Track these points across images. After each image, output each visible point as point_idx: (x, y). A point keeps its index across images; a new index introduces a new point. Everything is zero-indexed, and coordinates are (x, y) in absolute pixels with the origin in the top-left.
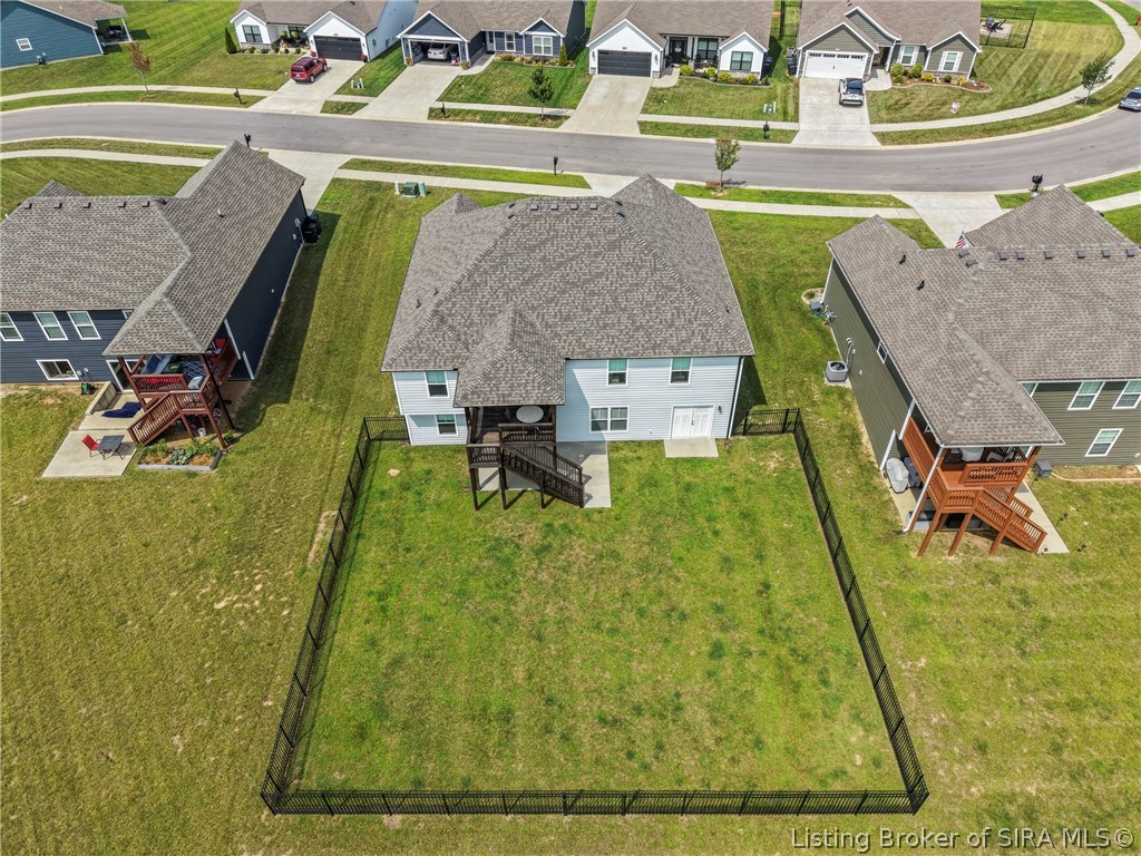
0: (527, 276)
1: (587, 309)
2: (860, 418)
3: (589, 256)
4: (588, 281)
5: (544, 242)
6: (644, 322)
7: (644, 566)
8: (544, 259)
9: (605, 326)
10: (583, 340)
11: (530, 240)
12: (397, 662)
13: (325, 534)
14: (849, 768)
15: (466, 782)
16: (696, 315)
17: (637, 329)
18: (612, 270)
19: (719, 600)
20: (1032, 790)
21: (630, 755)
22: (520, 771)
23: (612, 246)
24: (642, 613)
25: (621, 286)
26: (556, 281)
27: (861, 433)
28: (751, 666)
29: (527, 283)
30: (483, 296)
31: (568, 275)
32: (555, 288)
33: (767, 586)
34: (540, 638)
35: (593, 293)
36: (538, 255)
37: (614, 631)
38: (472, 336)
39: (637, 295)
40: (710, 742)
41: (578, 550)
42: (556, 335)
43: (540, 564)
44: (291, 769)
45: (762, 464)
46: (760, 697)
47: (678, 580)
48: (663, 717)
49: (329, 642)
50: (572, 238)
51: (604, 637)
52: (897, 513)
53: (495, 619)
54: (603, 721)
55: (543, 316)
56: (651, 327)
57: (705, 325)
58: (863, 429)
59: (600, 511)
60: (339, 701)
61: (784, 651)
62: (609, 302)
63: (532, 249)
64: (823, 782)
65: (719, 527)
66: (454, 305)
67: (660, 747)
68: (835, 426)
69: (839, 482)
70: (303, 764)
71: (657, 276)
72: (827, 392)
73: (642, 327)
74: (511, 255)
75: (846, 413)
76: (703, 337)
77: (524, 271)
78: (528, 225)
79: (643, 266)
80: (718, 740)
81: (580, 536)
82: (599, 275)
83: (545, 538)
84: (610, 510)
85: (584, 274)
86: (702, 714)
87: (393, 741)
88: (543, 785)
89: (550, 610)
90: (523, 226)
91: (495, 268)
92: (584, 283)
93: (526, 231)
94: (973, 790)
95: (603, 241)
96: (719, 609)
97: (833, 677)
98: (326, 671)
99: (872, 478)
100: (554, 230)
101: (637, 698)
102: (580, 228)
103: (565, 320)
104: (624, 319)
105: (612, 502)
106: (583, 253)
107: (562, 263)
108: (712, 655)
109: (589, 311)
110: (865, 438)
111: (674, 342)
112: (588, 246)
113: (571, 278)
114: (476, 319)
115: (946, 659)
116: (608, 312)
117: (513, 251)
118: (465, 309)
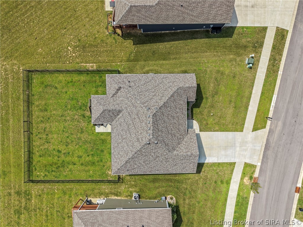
0: (130, 113)
1: (122, 130)
2: (123, 198)
3: (136, 132)
4: (129, 131)
5: (139, 119)
6: (119, 146)
7: (79, 139)
8: (135, 118)
9: (118, 135)
10: (115, 129)
11: (140, 114)
12: (56, 88)
13: (89, 66)
14: (36, 171)
15: (34, 104)
16: (120, 161)
17: (118, 144)
18: (132, 139)
19: (71, 153)
20: (33, 201)
21: (39, 133)
22: (36, 113)
23: (138, 139)
24: (68, 137)
25: (128, 141)
26: (129, 122)
27: (118, 197)
28: (56, 158)
29: (129, 113)
30: (125, 101)
31: (131, 125)
32: (128, 121)
33: (74, 164)
34: (62, 116)
35: (126, 132)
36: (136, 117)
37: (63, 131)
38: (116, 98)
39: (125, 145)
40: (41, 147)
41: (83, 124)
42: (117, 121)
43: (80, 116)
44: (35, 72)
45: (110, 170)
46: (50, 158)
47: (76, 146)
48: (46, 139)
49: (61, 73)
50: (140, 127)
51: (62, 129)
52: (92, 198)
53: (66, 107)
54: (45, 128)
55: (121, 118)
56: (118, 148)
57: (118, 163)
58: (119, 198)
59: (95, 129)
60: (48, 78)
61: (59, 165)
62: (124, 137)
63: (137, 115)
64: (34, 166)
65: (90, 157)
66: (123, 92)
67: (40, 138)
68: (121, 191)
69: (104, 187)
70: (37, 74)
71: (130, 152)
72: (131, 192)
73: (118, 145)
74: (136, 109)
75: (125, 195)
76: (116, 162)
77: (132, 113)
78: (144, 114)
79: (133, 148)
80: (41, 149)
81: (88, 125)
82: (130, 134)
83: (87, 117)
84: (95, 132)
85: (131, 130)
86: (46, 147)
87: (41, 90)
88: (34, 117)
89: (68, 118)
90: (144, 112)
91: (132, 104)
92: (129, 130)
93: (142, 113)
94: (33, 191)
95: (139, 137)
96: (69, 153)
97: (53, 173)
98: (54, 74)
99: (104, 195)
100: (142, 122)
101: (50, 135)
102: (143, 130)
103: (120, 124)
104: (120, 141)
105: (98, 132)
106: (136, 131)
107: (134, 124)
108: (58, 150)
109: (122, 131)
110: (116, 198)
111: (115, 154)
112: (138, 132)
113: (130, 126)
114: (120, 99)
115: (56, 196)
116: (122, 136)
117: (137, 109)
118: (122, 96)
